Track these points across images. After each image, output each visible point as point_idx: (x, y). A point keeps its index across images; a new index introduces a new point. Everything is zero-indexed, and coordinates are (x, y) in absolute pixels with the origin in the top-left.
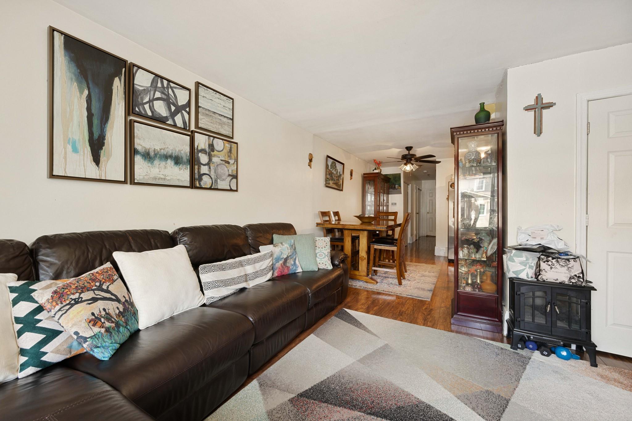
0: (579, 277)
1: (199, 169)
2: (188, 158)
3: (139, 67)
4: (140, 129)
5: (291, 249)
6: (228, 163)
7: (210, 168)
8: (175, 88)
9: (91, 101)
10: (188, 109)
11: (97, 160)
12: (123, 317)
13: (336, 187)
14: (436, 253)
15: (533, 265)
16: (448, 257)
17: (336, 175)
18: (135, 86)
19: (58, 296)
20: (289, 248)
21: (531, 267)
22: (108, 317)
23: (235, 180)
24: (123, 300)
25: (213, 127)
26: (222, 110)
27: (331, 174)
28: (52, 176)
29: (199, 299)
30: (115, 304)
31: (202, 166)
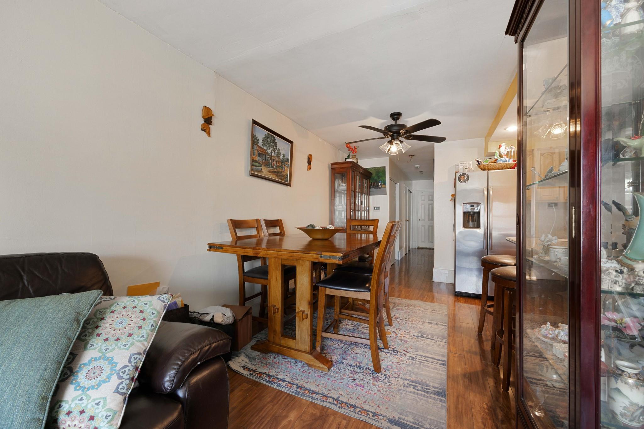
13: (276, 179)
14: (435, 279)
16: (454, 285)
17: (277, 159)
27: (264, 155)
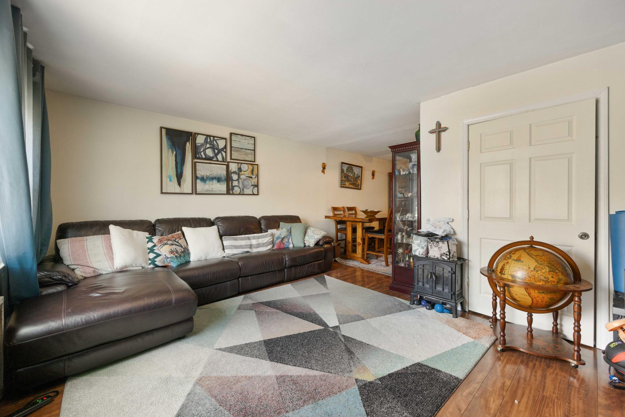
0: (447, 254)
1: (232, 183)
2: (225, 178)
3: (198, 134)
4: (199, 166)
5: (287, 232)
6: (251, 178)
7: (239, 182)
8: (217, 140)
9: (177, 156)
10: (225, 150)
11: (179, 184)
12: (183, 253)
13: (353, 187)
15: (424, 246)
17: (353, 177)
18: (196, 144)
19: (160, 241)
20: (286, 232)
21: (423, 248)
22: (177, 252)
23: (256, 188)
24: (184, 247)
25: (241, 158)
26: (247, 146)
27: (347, 176)
28: (162, 193)
29: (221, 253)
30: (180, 248)
31: (234, 181)
